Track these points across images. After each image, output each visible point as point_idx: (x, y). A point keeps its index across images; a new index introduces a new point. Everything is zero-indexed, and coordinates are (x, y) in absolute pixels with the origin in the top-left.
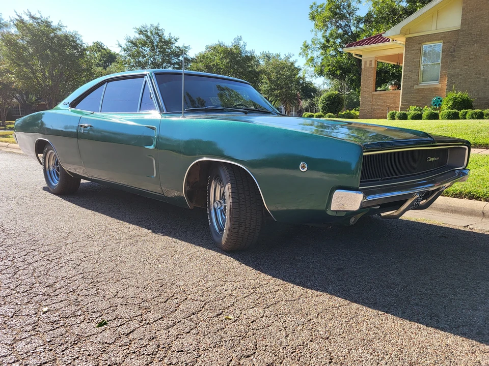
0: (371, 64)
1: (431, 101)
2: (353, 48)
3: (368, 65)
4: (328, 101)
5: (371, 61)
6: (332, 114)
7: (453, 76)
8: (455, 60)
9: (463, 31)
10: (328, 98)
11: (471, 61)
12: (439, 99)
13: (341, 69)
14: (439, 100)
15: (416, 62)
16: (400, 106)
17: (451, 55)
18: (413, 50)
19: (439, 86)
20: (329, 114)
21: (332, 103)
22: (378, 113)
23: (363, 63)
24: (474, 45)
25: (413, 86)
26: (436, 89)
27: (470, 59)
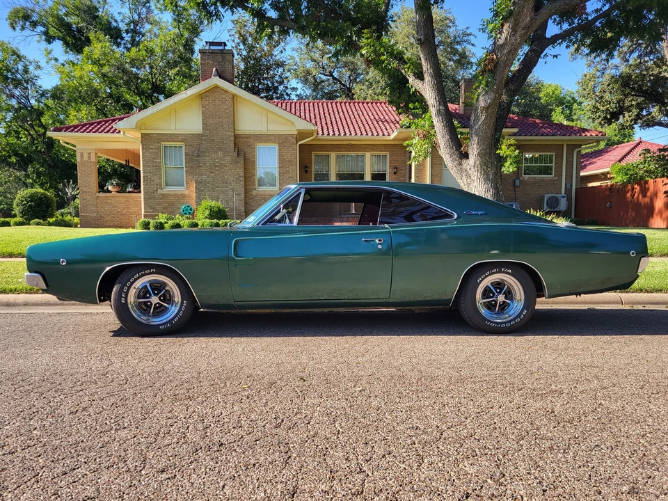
0: (89, 157)
1: (179, 208)
2: (62, 133)
3: (86, 158)
4: (31, 202)
5: (89, 154)
6: (41, 221)
7: (201, 183)
8: (201, 166)
9: (205, 136)
10: (29, 197)
11: (217, 168)
12: (188, 206)
13: (16, 154)
14: (189, 208)
15: (156, 162)
16: (143, 213)
17: (196, 160)
18: (152, 149)
19: (186, 192)
20: (37, 220)
21: (38, 205)
22: (107, 221)
23: (78, 155)
24: (217, 152)
25: (157, 191)
26: (184, 196)
27: (216, 166)
